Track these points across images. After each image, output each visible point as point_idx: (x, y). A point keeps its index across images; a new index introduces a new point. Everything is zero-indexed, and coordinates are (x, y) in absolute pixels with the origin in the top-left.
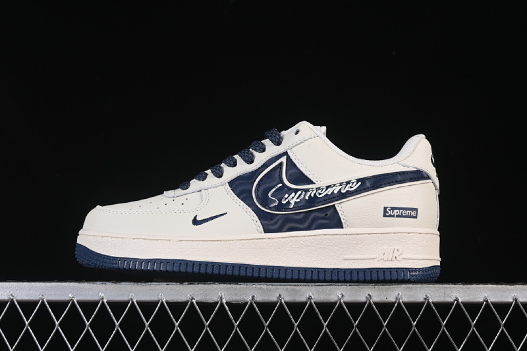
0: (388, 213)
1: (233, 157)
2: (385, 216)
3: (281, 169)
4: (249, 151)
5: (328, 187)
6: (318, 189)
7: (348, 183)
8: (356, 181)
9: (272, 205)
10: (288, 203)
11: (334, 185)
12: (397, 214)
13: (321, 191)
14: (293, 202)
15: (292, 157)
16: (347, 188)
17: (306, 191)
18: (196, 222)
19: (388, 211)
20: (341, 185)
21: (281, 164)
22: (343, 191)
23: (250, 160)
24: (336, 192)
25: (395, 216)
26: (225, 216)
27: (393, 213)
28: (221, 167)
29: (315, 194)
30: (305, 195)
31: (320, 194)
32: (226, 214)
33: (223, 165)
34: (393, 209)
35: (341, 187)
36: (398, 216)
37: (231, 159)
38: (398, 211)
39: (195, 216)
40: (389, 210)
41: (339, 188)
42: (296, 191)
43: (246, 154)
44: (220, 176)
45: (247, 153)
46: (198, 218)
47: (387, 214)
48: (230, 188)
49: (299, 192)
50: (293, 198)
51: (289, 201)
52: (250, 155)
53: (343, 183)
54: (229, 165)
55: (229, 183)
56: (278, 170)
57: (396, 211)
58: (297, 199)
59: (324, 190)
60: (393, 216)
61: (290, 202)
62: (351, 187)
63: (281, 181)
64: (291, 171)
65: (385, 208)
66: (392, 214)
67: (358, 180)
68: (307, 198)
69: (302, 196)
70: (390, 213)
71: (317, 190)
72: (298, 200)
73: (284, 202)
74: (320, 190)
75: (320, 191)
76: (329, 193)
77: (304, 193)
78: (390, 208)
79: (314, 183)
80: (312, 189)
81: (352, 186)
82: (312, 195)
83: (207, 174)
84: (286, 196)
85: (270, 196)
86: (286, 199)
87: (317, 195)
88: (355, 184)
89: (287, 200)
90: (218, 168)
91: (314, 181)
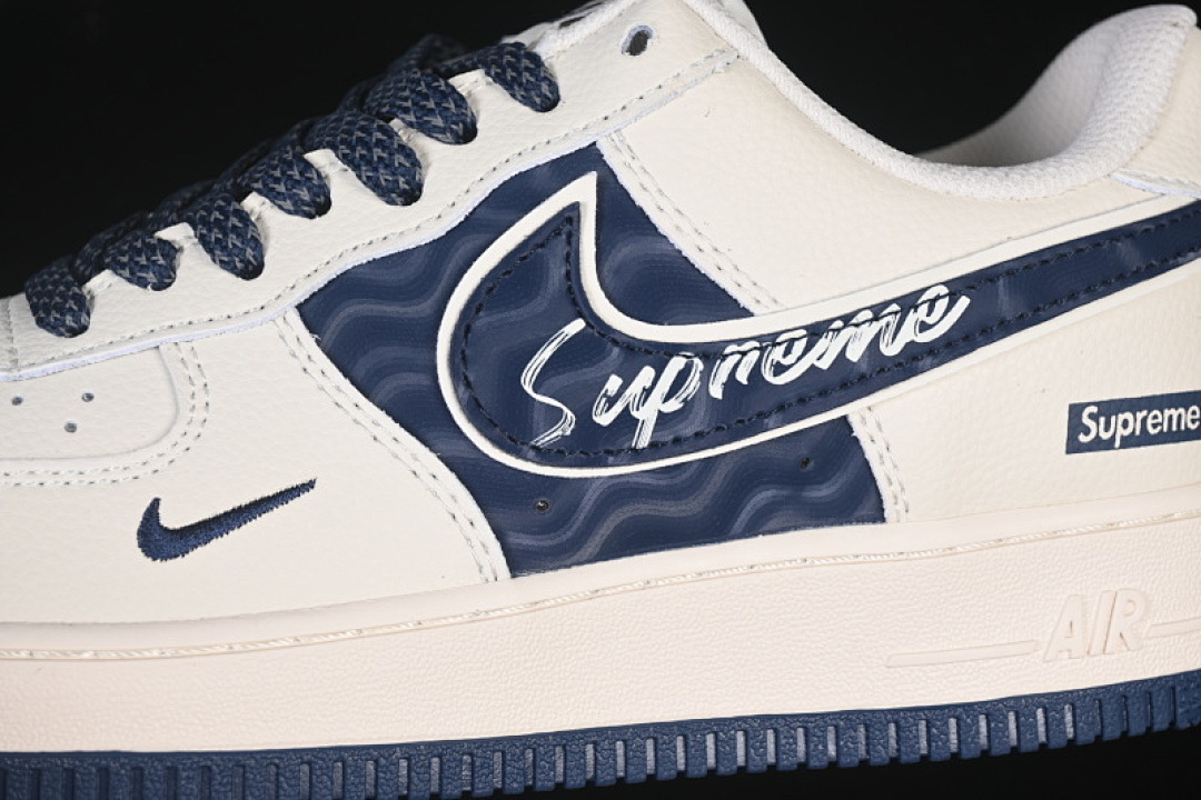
0: (1087, 431)
1: (309, 165)
2: (1074, 447)
3: (573, 239)
4: (391, 134)
5: (815, 332)
6: (768, 341)
7: (908, 303)
8: (944, 290)
9: (546, 439)
10: (627, 422)
11: (847, 319)
12: (1127, 432)
13: (785, 355)
14: (647, 415)
15: (626, 179)
16: (908, 333)
17: (711, 354)
18: (159, 540)
19: (1086, 420)
20: (876, 318)
21: (570, 216)
22: (890, 349)
23: (402, 186)
24: (854, 354)
25: (1117, 444)
26: (305, 496)
27: (1107, 429)
28: (244, 217)
29: (756, 371)
30: (706, 377)
31: (779, 369)
32: (310, 485)
33: (254, 203)
34: (1108, 409)
35: (876, 326)
36: (1128, 442)
37: (295, 173)
38: (1128, 416)
39: (147, 503)
40: (1091, 416)
41: (869, 332)
42: (659, 354)
43: (377, 152)
44: (251, 270)
45: (379, 143)
46: (171, 519)
47: (1083, 438)
48: (309, 340)
49: (677, 364)
50: (647, 392)
51: (626, 410)
52: (399, 159)
53: (887, 304)
54: (288, 204)
55: (300, 307)
56: (560, 246)
57: (1122, 417)
58: (667, 399)
59: (799, 347)
60: (1108, 445)
61: (635, 413)
62: (924, 327)
63: (580, 307)
64: (625, 251)
65: (1075, 410)
66: (1105, 436)
67: (956, 288)
68: (716, 391)
69: (693, 384)
70: (1096, 429)
71: (762, 349)
72: (674, 405)
73: (604, 419)
74: (780, 350)
75: (777, 354)
76: (824, 364)
77: (699, 364)
78: (1094, 409)
79: (746, 313)
80: (740, 341)
81: (930, 321)
82: (742, 377)
83: (171, 251)
84: (614, 383)
85: (528, 389)
86: (612, 401)
87: (768, 376)
88: (942, 305)
89: (618, 408)
90: (234, 221)
91: (744, 301)
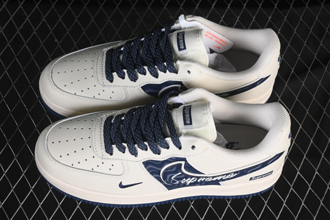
0: (253, 179)
5: (214, 177)
6: (207, 177)
11: (219, 176)
12: (259, 178)
13: (209, 179)
18: (121, 186)
22: (224, 179)
24: (219, 179)
25: (257, 179)
26: (141, 184)
29: (205, 180)
30: (197, 180)
35: (222, 177)
38: (260, 176)
42: (192, 177)
46: (123, 184)
48: (143, 166)
49: (193, 178)
50: (189, 181)
53: (225, 174)
55: (142, 163)
58: (191, 181)
59: (211, 178)
61: (187, 182)
62: (230, 176)
63: (181, 171)
67: (235, 173)
68: (199, 181)
69: (195, 180)
72: (193, 182)
73: (182, 182)
76: (214, 180)
77: (197, 178)
78: (254, 177)
80: (203, 177)
82: (202, 180)
84: (184, 179)
85: (173, 179)
86: (184, 181)
88: (232, 174)
89: (185, 182)
91: (204, 173)
